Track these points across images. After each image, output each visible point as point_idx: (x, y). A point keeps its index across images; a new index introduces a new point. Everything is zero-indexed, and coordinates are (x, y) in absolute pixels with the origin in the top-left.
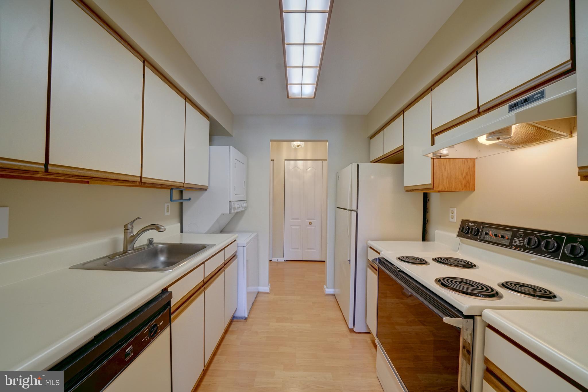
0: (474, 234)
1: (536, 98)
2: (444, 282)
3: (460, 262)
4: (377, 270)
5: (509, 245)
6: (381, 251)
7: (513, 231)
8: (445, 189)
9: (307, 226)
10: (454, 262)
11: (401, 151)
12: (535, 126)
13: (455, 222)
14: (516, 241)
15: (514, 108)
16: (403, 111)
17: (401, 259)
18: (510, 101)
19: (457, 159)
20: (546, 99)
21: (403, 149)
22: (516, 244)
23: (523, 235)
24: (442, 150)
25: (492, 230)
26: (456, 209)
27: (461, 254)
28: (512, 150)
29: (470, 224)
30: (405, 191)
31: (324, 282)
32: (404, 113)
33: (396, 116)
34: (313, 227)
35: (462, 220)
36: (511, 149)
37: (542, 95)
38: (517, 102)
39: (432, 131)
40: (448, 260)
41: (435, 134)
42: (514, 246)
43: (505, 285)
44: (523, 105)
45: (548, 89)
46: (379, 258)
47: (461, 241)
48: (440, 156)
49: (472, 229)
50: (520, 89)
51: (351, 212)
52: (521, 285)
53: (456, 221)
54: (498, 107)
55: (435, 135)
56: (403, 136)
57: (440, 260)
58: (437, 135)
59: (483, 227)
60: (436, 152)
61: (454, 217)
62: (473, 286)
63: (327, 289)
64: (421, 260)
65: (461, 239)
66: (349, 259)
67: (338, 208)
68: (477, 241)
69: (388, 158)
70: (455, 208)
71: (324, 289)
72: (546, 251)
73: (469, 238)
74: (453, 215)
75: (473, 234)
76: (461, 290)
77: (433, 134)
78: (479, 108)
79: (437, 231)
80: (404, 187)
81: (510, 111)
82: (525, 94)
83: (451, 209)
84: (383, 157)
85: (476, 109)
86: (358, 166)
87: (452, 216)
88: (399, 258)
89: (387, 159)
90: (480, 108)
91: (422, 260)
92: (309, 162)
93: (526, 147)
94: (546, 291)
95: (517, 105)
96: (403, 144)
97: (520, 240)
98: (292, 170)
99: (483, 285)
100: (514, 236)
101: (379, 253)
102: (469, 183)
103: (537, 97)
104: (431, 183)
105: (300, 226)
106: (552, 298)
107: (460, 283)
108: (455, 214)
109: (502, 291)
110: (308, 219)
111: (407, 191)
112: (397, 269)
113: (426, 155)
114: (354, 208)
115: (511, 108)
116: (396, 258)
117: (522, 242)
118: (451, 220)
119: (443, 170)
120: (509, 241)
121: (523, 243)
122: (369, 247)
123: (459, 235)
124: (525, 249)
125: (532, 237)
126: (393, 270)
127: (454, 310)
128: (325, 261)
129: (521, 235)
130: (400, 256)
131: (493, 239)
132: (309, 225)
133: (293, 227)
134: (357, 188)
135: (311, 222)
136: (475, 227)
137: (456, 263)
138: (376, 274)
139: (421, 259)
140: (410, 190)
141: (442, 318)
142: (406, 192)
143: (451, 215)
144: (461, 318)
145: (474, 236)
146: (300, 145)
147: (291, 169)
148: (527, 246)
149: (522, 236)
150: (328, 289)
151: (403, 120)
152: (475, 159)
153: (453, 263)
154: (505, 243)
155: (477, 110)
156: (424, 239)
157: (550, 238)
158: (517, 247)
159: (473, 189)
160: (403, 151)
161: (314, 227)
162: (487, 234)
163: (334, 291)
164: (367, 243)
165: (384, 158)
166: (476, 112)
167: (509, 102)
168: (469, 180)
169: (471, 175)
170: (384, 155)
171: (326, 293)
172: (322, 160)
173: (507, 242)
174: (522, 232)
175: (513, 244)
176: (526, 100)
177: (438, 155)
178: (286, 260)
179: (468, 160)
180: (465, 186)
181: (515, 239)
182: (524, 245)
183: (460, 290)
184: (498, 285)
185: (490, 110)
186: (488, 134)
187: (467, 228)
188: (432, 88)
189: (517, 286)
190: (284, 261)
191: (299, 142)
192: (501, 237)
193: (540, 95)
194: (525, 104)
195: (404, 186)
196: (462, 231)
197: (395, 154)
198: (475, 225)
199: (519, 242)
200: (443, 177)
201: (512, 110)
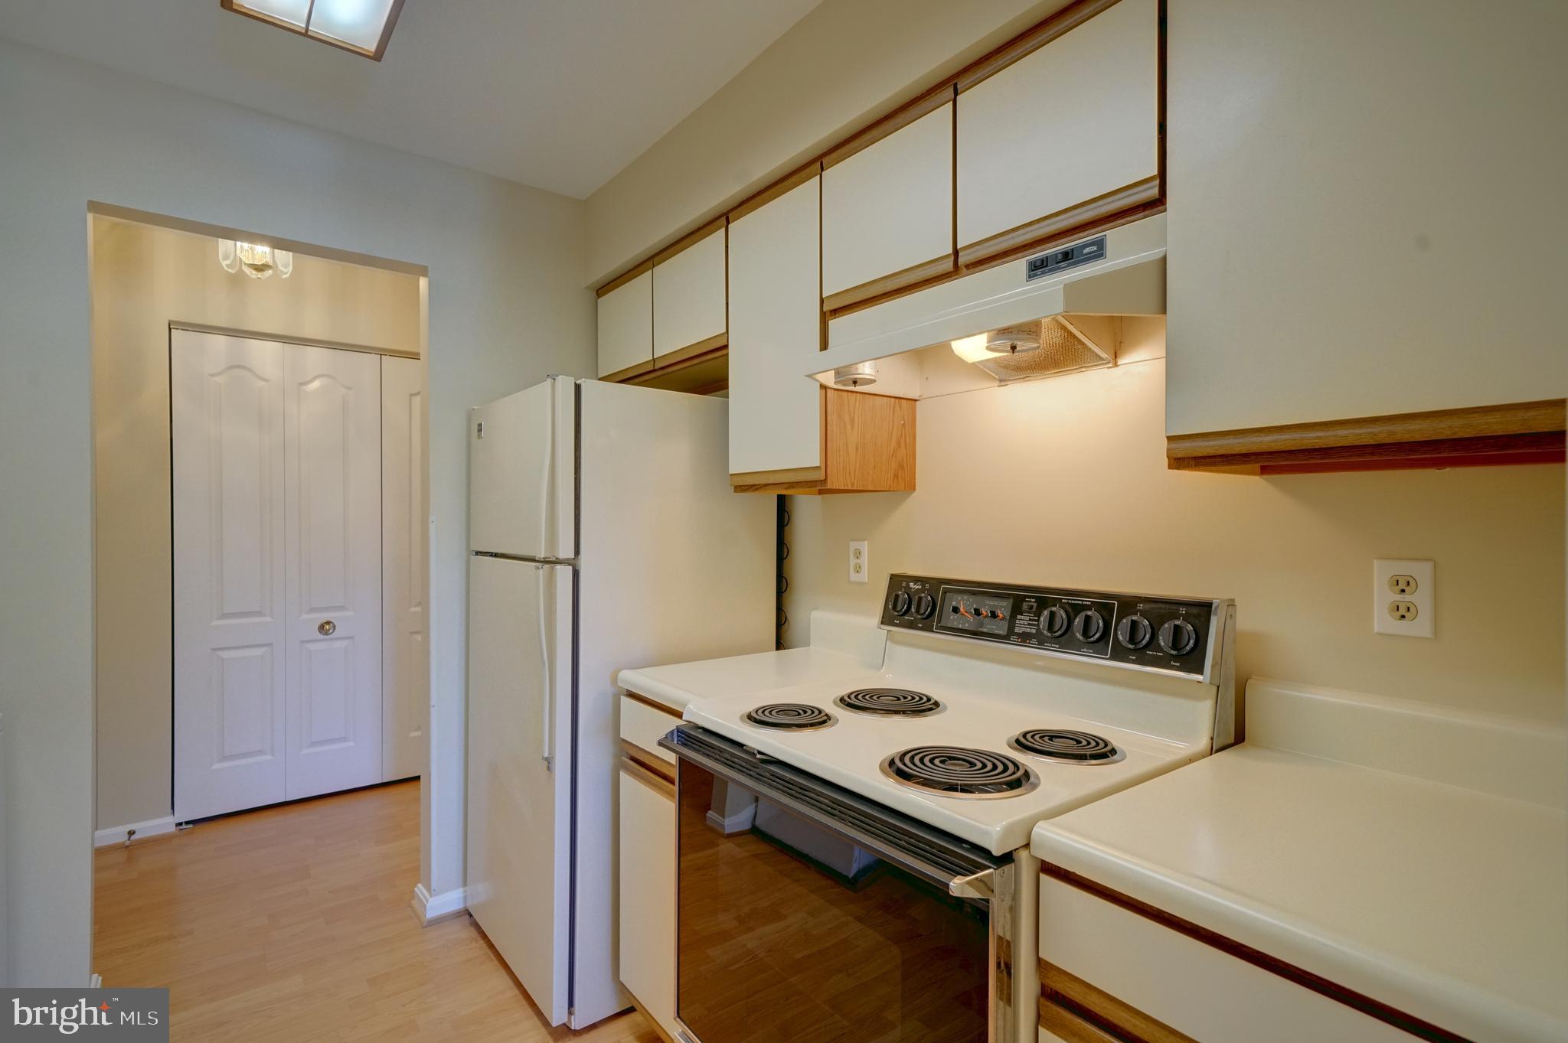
0: (925, 613)
1: (1087, 254)
2: (905, 765)
3: (902, 700)
4: (672, 782)
5: (1007, 635)
6: (685, 706)
7: (1013, 597)
8: (853, 485)
9: (303, 642)
10: (888, 700)
11: (719, 350)
12: (1064, 328)
13: (866, 583)
14: (1022, 622)
15: (1039, 272)
16: (724, 218)
17: (757, 719)
18: (1032, 251)
19: (878, 397)
20: (1107, 262)
21: (726, 347)
22: (1023, 630)
23: (1035, 605)
24: (861, 364)
25: (966, 597)
26: (866, 542)
27: (890, 676)
28: (1003, 383)
29: (911, 585)
30: (733, 487)
31: (416, 870)
32: (728, 223)
33: (700, 229)
34: (337, 644)
35: (892, 575)
36: (1001, 381)
37: (1099, 251)
38: (1047, 257)
39: (822, 301)
40: (875, 698)
41: (831, 311)
42: (1019, 635)
43: (1023, 743)
44: (1059, 268)
45: (1115, 236)
46: (679, 730)
47: (889, 636)
48: (855, 383)
49: (920, 599)
50: (1057, 222)
51: (553, 568)
52: (1053, 736)
53: (867, 581)
54: (1003, 260)
55: (831, 315)
56: (727, 304)
57: (854, 701)
58: (835, 314)
59: (945, 592)
60: (845, 367)
61: (862, 567)
62: (972, 765)
63: (430, 900)
64: (813, 712)
65: (888, 631)
66: (546, 755)
67: (478, 553)
68: (933, 631)
69: (669, 373)
70: (864, 540)
71: (414, 902)
72: (1085, 641)
73: (911, 626)
74: (858, 561)
75: (898, 612)
76: (959, 782)
77: (825, 310)
78: (956, 252)
79: (815, 615)
80: (731, 475)
81: (1031, 277)
82: (1065, 240)
83: (853, 545)
84: (650, 368)
85: (947, 256)
86: (578, 388)
87: (856, 564)
88: (750, 717)
89: (664, 375)
90: (960, 254)
91: (817, 712)
92: (313, 353)
93: (1028, 379)
94: (1099, 741)
95: (1047, 266)
96: (725, 331)
97: (1030, 620)
98: (218, 379)
99: (988, 754)
100: (1016, 610)
101: (679, 715)
102: (903, 467)
103: (1090, 253)
104: (818, 465)
105: (270, 645)
106: (1109, 757)
107: (942, 762)
108: (865, 560)
109: (1027, 760)
110: (312, 610)
111: (740, 489)
112: (758, 756)
113: (814, 376)
114: (566, 551)
115: (1033, 271)
116: (741, 718)
117: (1034, 625)
118: (854, 577)
119: (849, 426)
120: (1005, 625)
121: (1038, 625)
122: (624, 695)
123: (886, 620)
124: (1041, 642)
125: (1054, 609)
126: (744, 764)
127: (963, 848)
128: (418, 778)
129: (1032, 607)
130: (750, 707)
131: (969, 622)
132: (321, 636)
133: (224, 654)
134: (575, 474)
135: (328, 623)
136: (924, 593)
137: (893, 702)
138: (669, 794)
139: (812, 709)
140: (746, 486)
141: (947, 886)
142: (735, 491)
143: (853, 561)
144: (989, 867)
145: (924, 619)
146: (271, 264)
147: (212, 375)
148: (1045, 632)
149: (1034, 609)
150: (437, 895)
151: (727, 247)
152: (916, 400)
153: (886, 705)
154: (996, 632)
155: (952, 258)
156: (780, 645)
157: (1088, 608)
158: (1025, 639)
159: (911, 487)
160: (728, 354)
161: (344, 643)
162: (956, 610)
163: (465, 898)
164: (614, 680)
165: (654, 371)
166: (949, 265)
167: (1028, 252)
168: (903, 460)
169: (908, 446)
170: (654, 360)
171: (431, 914)
172: (382, 352)
173: (1001, 629)
174: (1033, 597)
175: (1017, 630)
176: (1067, 256)
177: (850, 379)
178: (187, 823)
179: (903, 401)
180: (896, 476)
181: (1019, 617)
182: (1038, 630)
183: (957, 785)
184: (1009, 746)
185: (982, 264)
186: (996, 332)
187: (906, 599)
188: (825, 161)
189: (1046, 739)
190: (173, 829)
191: (267, 249)
192: (991, 616)
193: (1095, 248)
194: (1063, 264)
195: (731, 472)
196: (895, 607)
197: (695, 361)
198: (923, 586)
199: (1029, 624)
200: (847, 446)
201: (1035, 275)
